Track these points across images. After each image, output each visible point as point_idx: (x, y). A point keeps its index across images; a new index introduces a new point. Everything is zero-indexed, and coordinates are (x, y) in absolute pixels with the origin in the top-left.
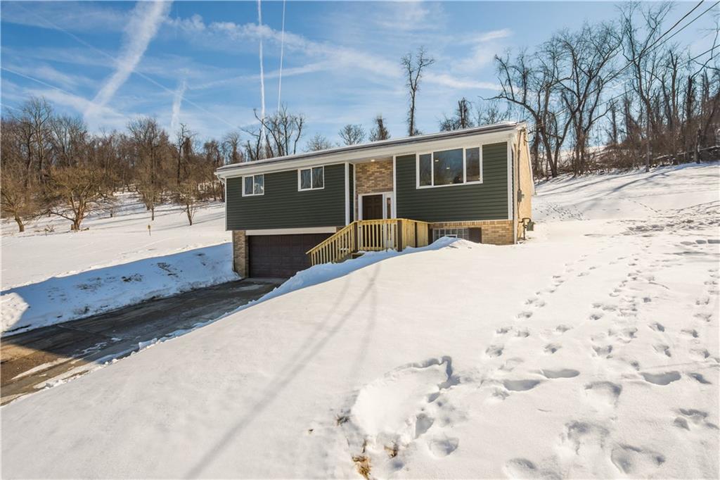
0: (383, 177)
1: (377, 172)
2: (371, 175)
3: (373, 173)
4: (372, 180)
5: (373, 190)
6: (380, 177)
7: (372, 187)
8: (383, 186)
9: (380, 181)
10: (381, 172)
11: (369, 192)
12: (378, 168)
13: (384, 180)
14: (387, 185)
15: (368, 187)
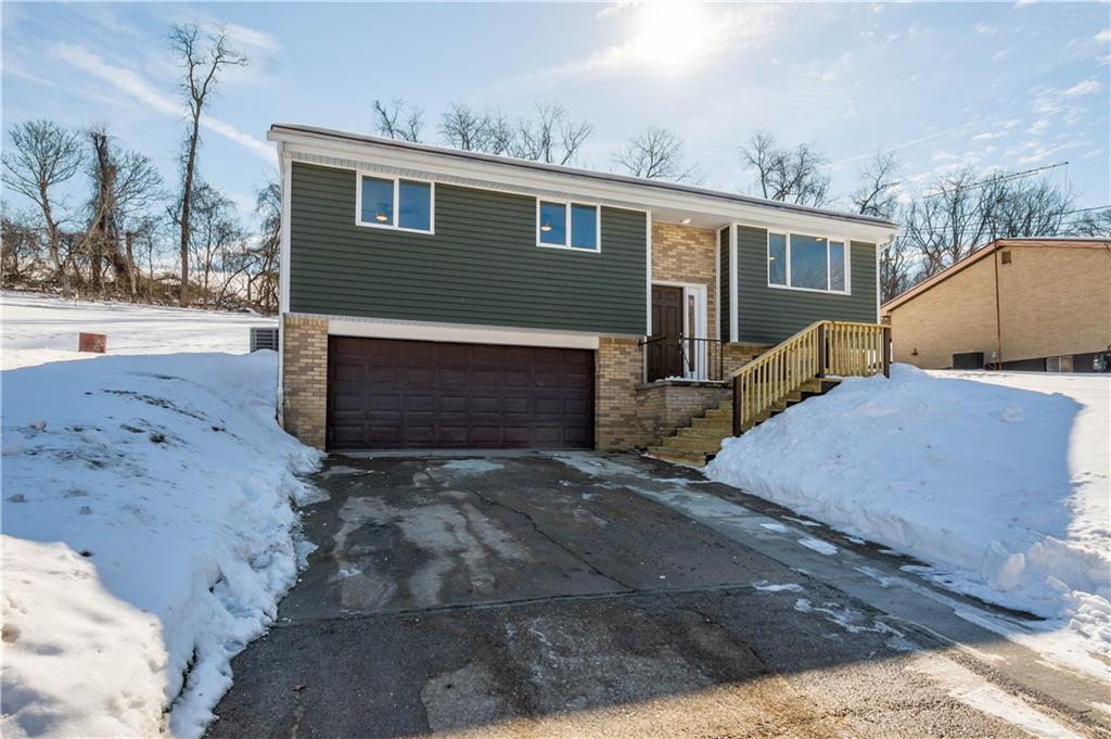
0: (694, 256)
1: (681, 244)
2: (670, 248)
3: (674, 245)
4: (672, 256)
5: (673, 276)
6: (686, 255)
7: (672, 270)
8: (692, 272)
9: (686, 261)
10: (688, 246)
11: (667, 279)
12: (683, 238)
13: (694, 262)
14: (698, 273)
15: (664, 269)
